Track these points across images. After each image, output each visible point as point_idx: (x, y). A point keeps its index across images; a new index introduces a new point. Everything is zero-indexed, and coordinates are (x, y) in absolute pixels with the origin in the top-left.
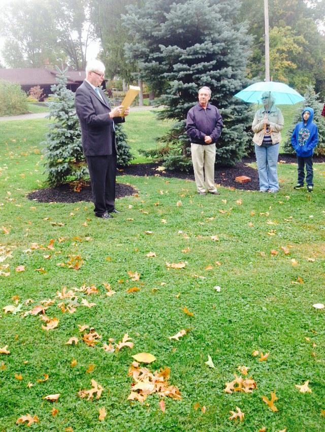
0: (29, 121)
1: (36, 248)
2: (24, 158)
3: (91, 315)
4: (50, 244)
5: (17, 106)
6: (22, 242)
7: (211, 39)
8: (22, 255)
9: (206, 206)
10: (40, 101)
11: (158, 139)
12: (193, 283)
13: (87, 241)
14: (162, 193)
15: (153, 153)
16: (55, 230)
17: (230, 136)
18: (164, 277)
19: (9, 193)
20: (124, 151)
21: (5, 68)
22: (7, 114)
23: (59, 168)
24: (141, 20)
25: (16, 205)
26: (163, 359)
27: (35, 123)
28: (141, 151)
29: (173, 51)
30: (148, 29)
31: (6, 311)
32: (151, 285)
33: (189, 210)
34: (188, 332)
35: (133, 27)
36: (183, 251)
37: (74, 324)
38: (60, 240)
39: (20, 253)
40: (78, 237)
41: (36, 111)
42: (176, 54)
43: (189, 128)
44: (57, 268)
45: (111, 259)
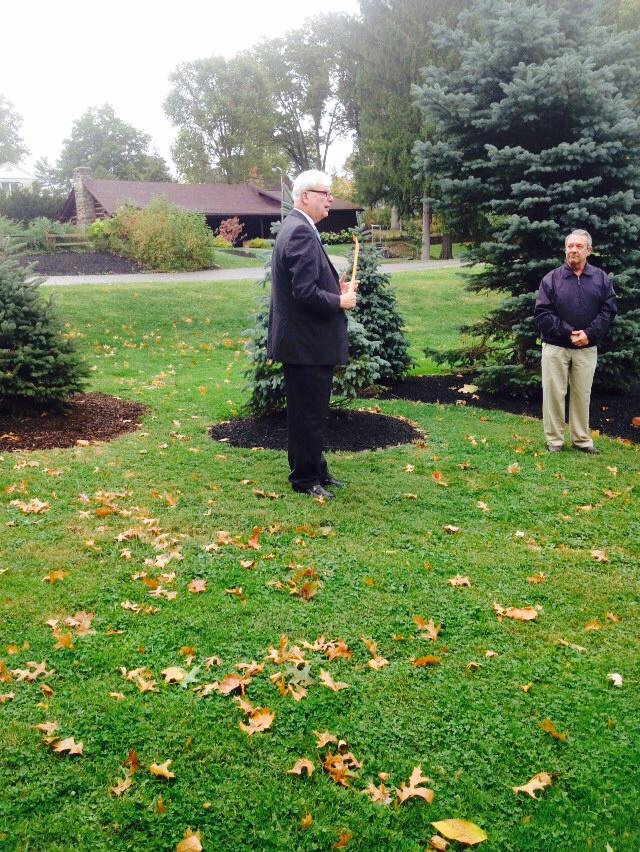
0: (218, 285)
1: (227, 542)
2: (204, 355)
3: (339, 712)
4: (253, 537)
5: (194, 254)
6: (199, 526)
7: (592, 134)
8: (200, 556)
9: (572, 478)
10: (235, 246)
11: (465, 330)
12: (558, 659)
13: (325, 537)
14: (474, 443)
15: (453, 357)
16: (262, 507)
17: (624, 330)
18: (491, 637)
19: (177, 423)
20: (397, 350)
21: (177, 181)
22: (176, 268)
23: (274, 382)
24: (451, 95)
25: (191, 449)
26: (502, 839)
27: (227, 288)
28: (428, 352)
29: (513, 156)
30: (464, 113)
31: (168, 679)
32: (463, 653)
33: (534, 485)
34: (554, 778)
35: (435, 110)
36: (529, 579)
37: (303, 726)
38: (272, 530)
39: (197, 551)
40: (306, 526)
41: (227, 265)
42: (518, 162)
43: (541, 311)
44: (267, 592)
45: (374, 583)
